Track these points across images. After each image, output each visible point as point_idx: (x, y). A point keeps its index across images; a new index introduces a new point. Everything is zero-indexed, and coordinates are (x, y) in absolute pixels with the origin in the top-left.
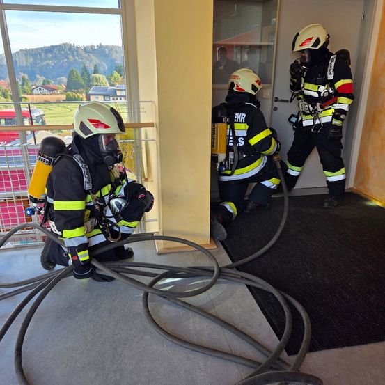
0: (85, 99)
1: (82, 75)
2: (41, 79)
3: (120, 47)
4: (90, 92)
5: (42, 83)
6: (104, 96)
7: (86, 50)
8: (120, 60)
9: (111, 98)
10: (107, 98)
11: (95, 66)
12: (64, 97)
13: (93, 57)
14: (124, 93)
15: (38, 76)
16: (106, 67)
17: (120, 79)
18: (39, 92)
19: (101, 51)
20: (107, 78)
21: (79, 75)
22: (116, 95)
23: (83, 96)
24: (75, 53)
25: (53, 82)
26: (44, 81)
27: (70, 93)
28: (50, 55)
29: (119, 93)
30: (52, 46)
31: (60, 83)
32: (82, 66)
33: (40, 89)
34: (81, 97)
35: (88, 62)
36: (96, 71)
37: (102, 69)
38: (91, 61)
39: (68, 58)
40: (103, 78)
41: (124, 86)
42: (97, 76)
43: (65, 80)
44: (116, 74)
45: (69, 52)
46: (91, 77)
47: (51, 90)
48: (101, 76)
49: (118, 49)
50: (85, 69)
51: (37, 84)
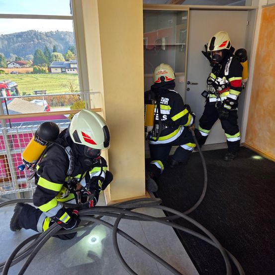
0: (47, 71)
1: (45, 53)
2: (14, 57)
3: (71, 33)
4: (51, 65)
5: (14, 59)
6: (62, 68)
7: (47, 34)
8: (72, 42)
9: (67, 70)
10: (64, 70)
11: (54, 47)
12: (31, 69)
13: (52, 40)
14: (76, 66)
15: (12, 55)
16: (62, 47)
17: (73, 55)
18: (13, 66)
19: (58, 36)
20: (63, 55)
21: (43, 53)
22: (70, 68)
23: (46, 69)
24: (39, 37)
25: (23, 59)
26: (16, 58)
27: (36, 66)
28: (20, 39)
29: (72, 66)
30: (21, 32)
31: (28, 59)
32: (45, 46)
33: (14, 64)
34: (44, 69)
35: (49, 44)
36: (55, 51)
37: (59, 48)
38: (51, 43)
39: (33, 41)
40: (60, 55)
41: (76, 61)
42: (56, 54)
43: (32, 57)
44: (70, 52)
45: (34, 36)
46: (51, 55)
47: (22, 64)
48: (58, 54)
49: (70, 34)
50: (47, 49)
51: (11, 60)
